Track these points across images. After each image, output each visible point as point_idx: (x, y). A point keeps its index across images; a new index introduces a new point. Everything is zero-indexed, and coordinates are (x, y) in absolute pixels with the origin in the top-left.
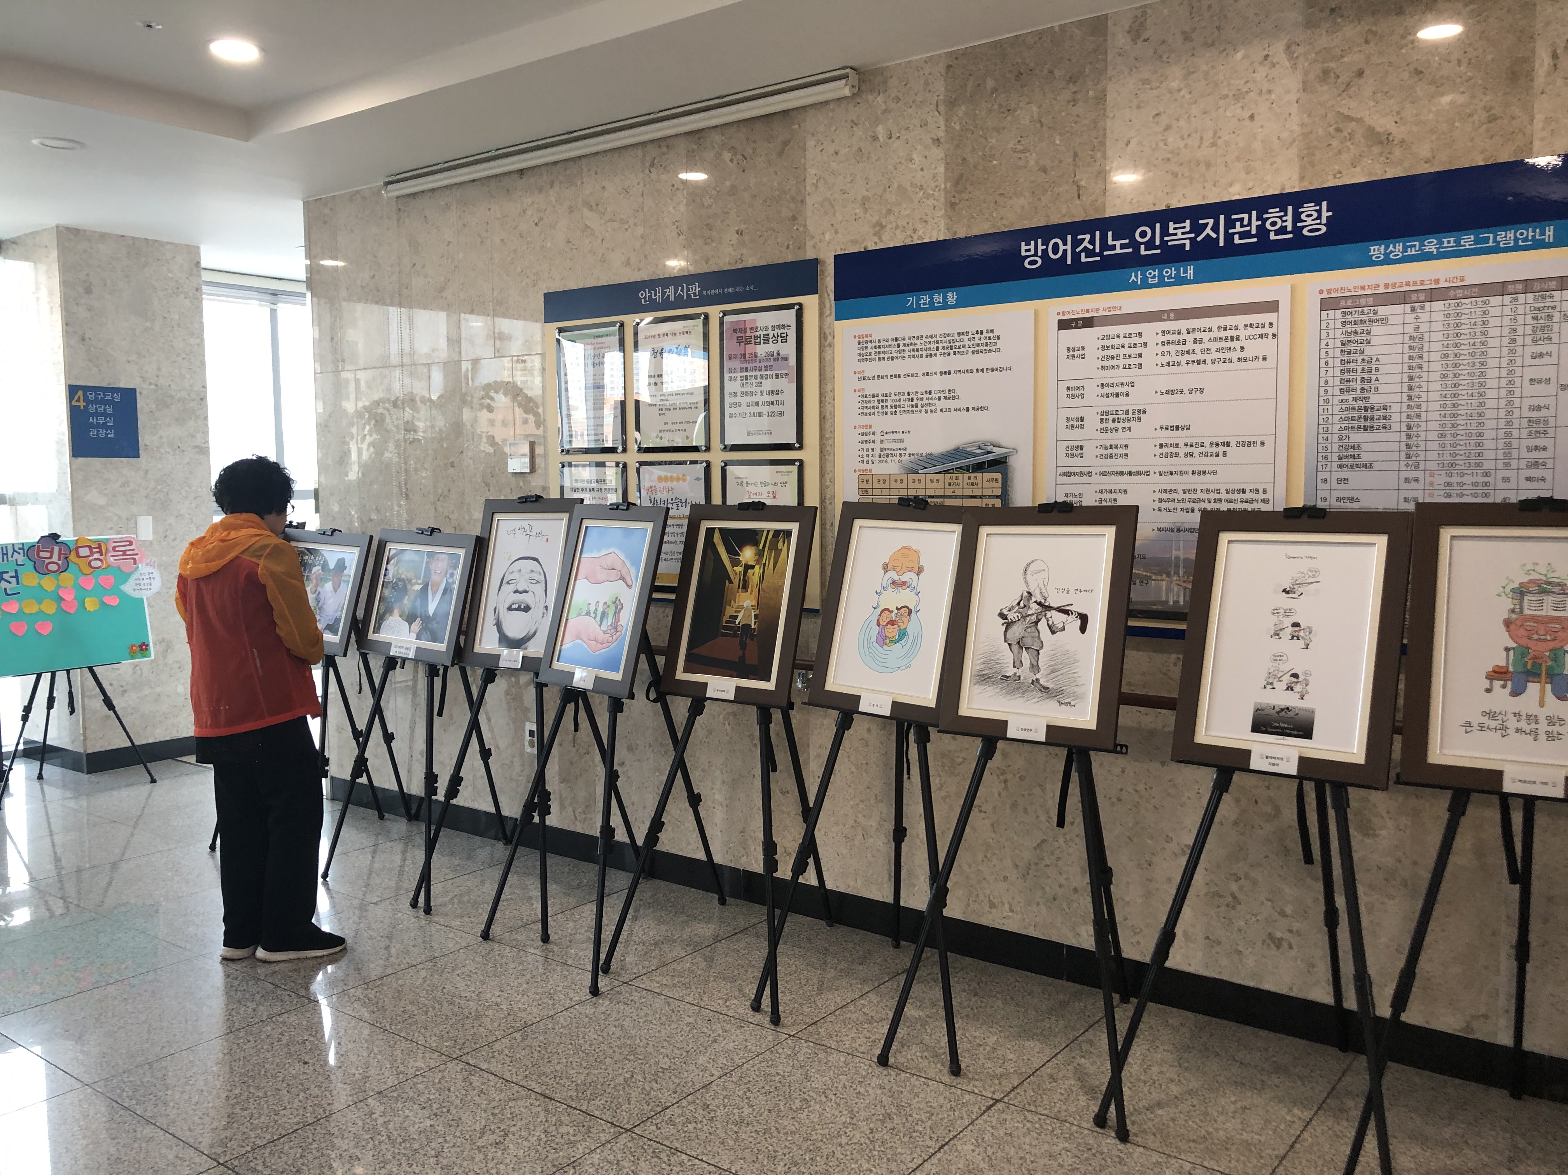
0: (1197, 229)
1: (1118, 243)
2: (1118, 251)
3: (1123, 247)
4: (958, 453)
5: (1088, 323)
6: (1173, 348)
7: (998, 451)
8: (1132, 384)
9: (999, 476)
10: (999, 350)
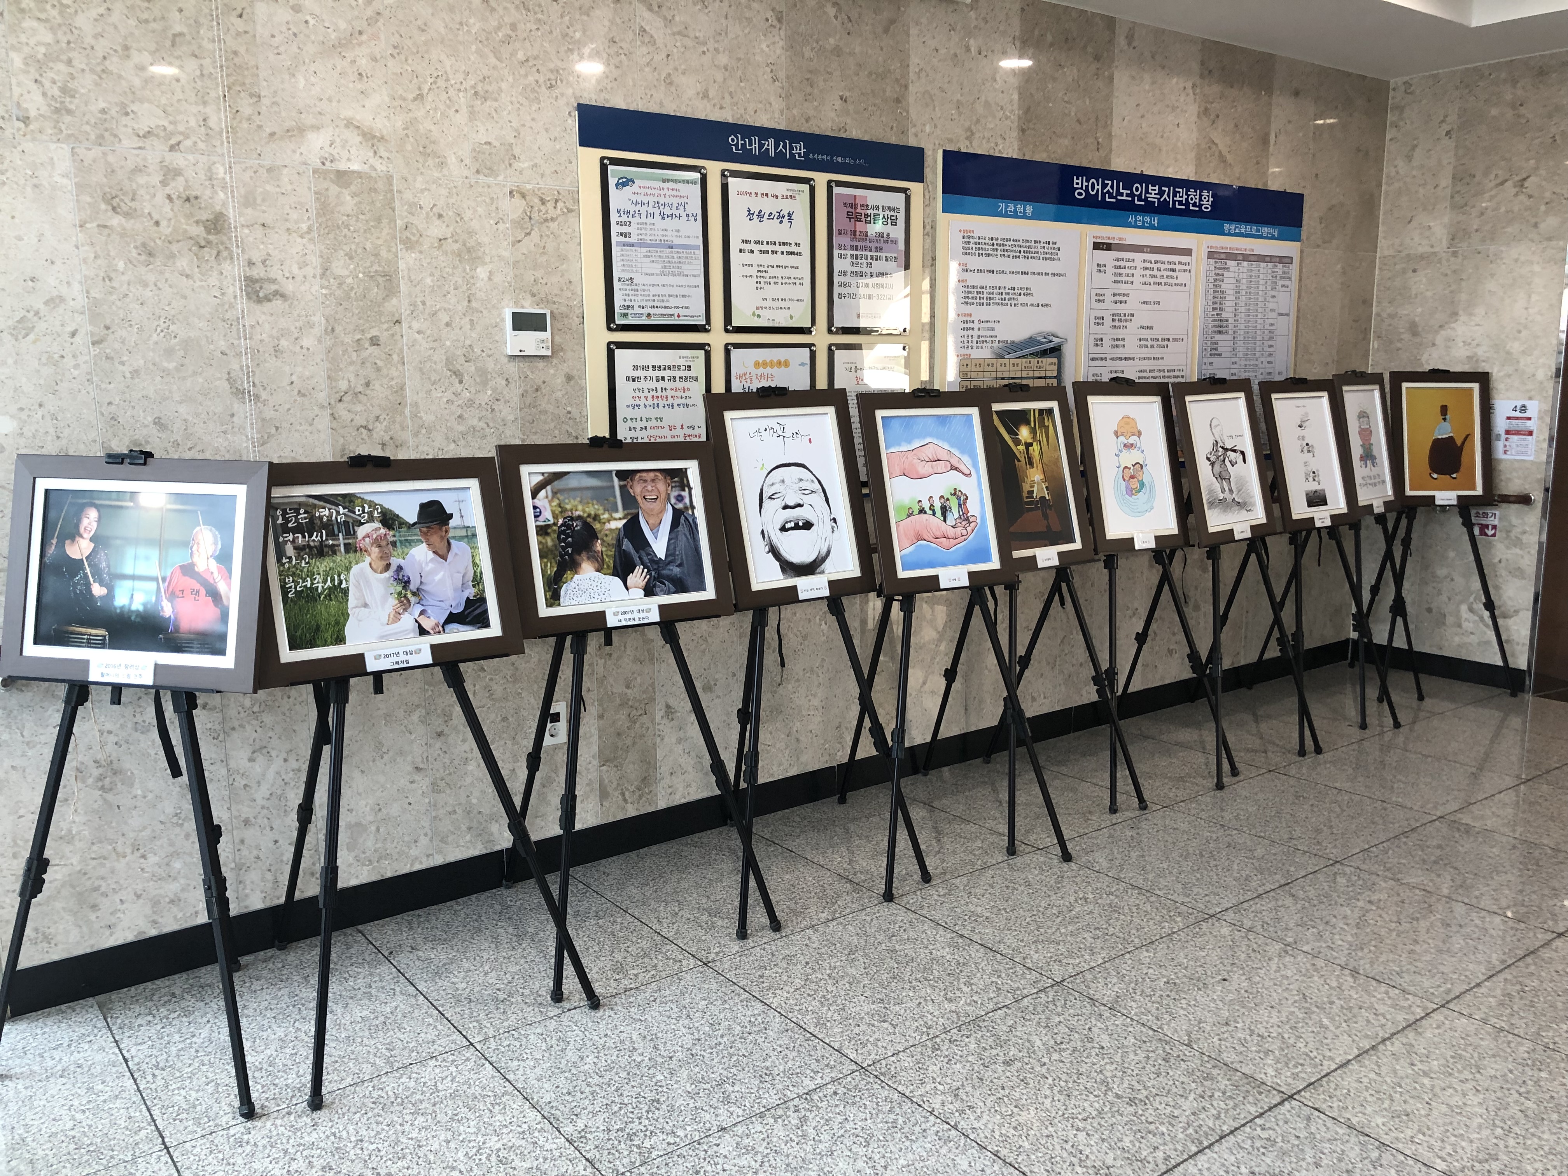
0: (1161, 193)
1: (1125, 192)
2: (1124, 198)
3: (1127, 195)
4: (1031, 341)
5: (1108, 247)
6: (1148, 272)
7: (1056, 340)
8: (1128, 295)
9: (1055, 360)
10: (1059, 259)
